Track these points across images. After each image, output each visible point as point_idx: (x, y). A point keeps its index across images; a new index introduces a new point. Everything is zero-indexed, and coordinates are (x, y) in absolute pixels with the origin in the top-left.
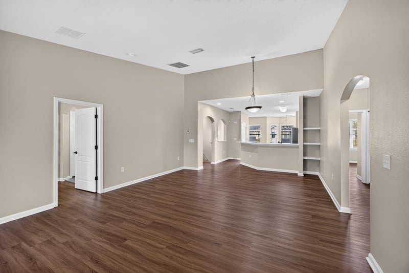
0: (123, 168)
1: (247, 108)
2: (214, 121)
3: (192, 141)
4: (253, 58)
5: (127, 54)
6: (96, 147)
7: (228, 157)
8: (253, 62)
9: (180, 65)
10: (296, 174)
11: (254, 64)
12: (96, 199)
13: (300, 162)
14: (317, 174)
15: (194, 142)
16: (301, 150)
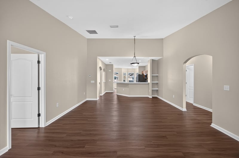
0: (58, 103)
1: (131, 64)
2: (102, 70)
3: (93, 82)
4: (135, 36)
5: (67, 16)
6: (39, 89)
7: (106, 91)
8: (135, 39)
9: (94, 32)
10: (148, 97)
11: (135, 40)
12: (38, 132)
13: (150, 91)
14: (156, 96)
15: (94, 82)
16: (150, 85)
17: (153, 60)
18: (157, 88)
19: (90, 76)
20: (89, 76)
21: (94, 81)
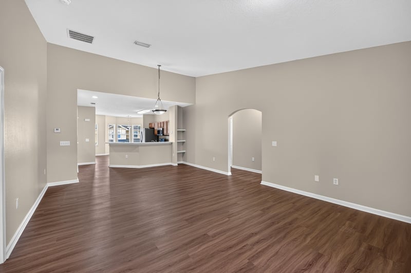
3: (65, 143)
8: (159, 70)
10: (171, 166)
11: (160, 72)
13: (175, 155)
14: (181, 162)
15: (69, 144)
16: (175, 146)
17: (179, 107)
18: (183, 150)
19: (59, 131)
20: (55, 131)
21: (69, 142)
